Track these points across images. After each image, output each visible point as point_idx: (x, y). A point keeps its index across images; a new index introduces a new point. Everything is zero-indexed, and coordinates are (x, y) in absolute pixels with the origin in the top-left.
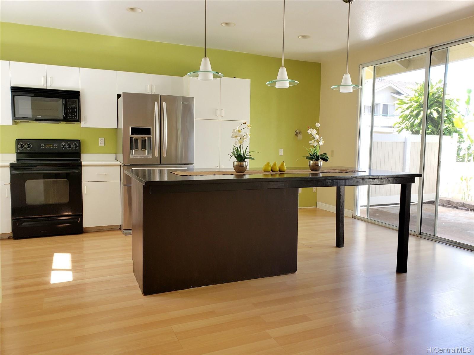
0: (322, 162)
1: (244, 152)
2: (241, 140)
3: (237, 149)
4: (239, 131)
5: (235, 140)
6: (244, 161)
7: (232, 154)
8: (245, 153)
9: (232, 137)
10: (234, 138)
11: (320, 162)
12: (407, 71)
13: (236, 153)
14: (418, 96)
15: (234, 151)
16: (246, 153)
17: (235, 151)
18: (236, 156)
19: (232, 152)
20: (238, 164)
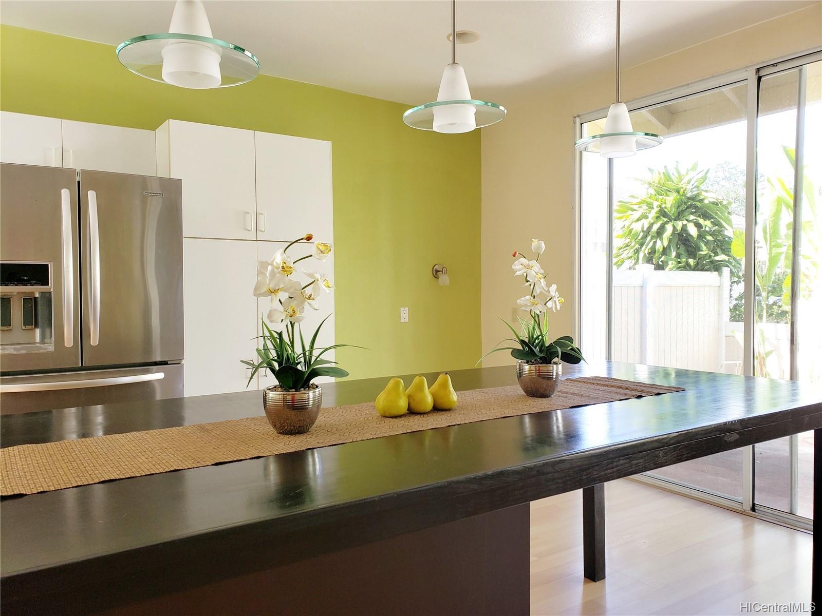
0: (560, 366)
1: (307, 348)
2: (294, 304)
3: (276, 336)
4: (285, 270)
5: (269, 304)
6: (309, 387)
7: (257, 360)
8: (311, 352)
9: (258, 292)
10: (264, 295)
11: (555, 366)
12: (668, 134)
13: (273, 354)
14: (655, 195)
15: (266, 349)
16: (316, 353)
17: (270, 346)
18: (277, 367)
19: (258, 350)
20: (284, 400)
